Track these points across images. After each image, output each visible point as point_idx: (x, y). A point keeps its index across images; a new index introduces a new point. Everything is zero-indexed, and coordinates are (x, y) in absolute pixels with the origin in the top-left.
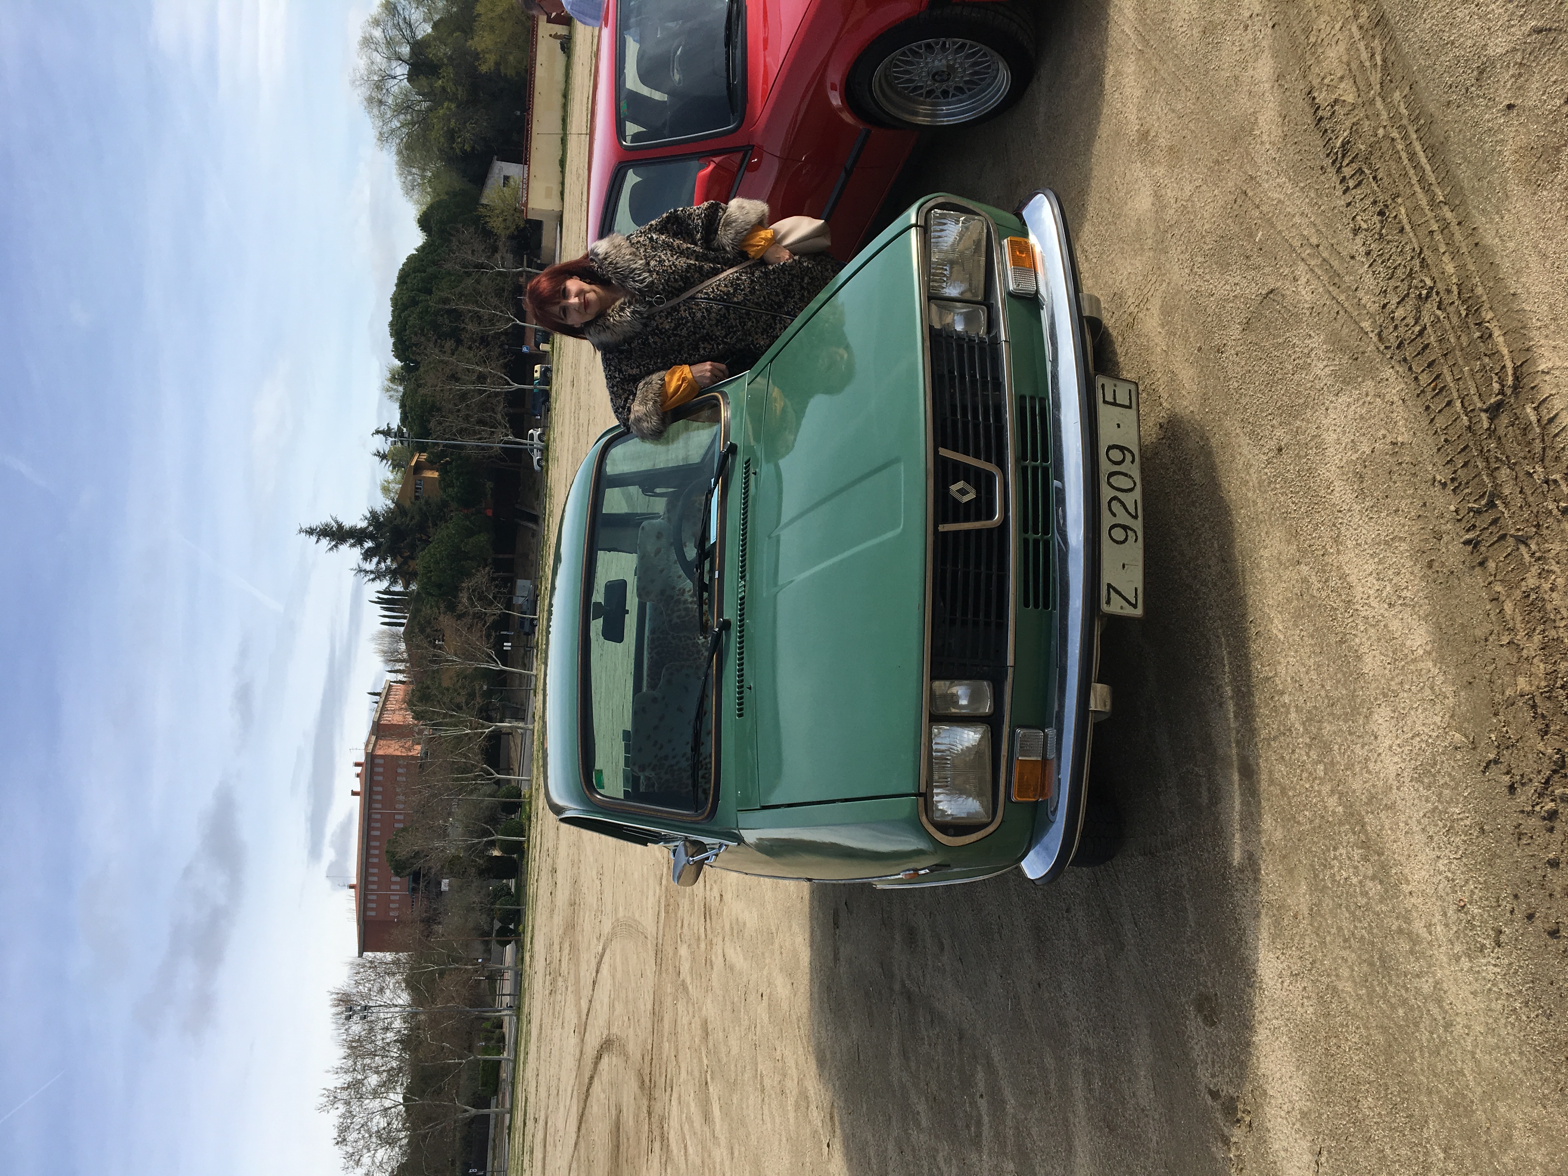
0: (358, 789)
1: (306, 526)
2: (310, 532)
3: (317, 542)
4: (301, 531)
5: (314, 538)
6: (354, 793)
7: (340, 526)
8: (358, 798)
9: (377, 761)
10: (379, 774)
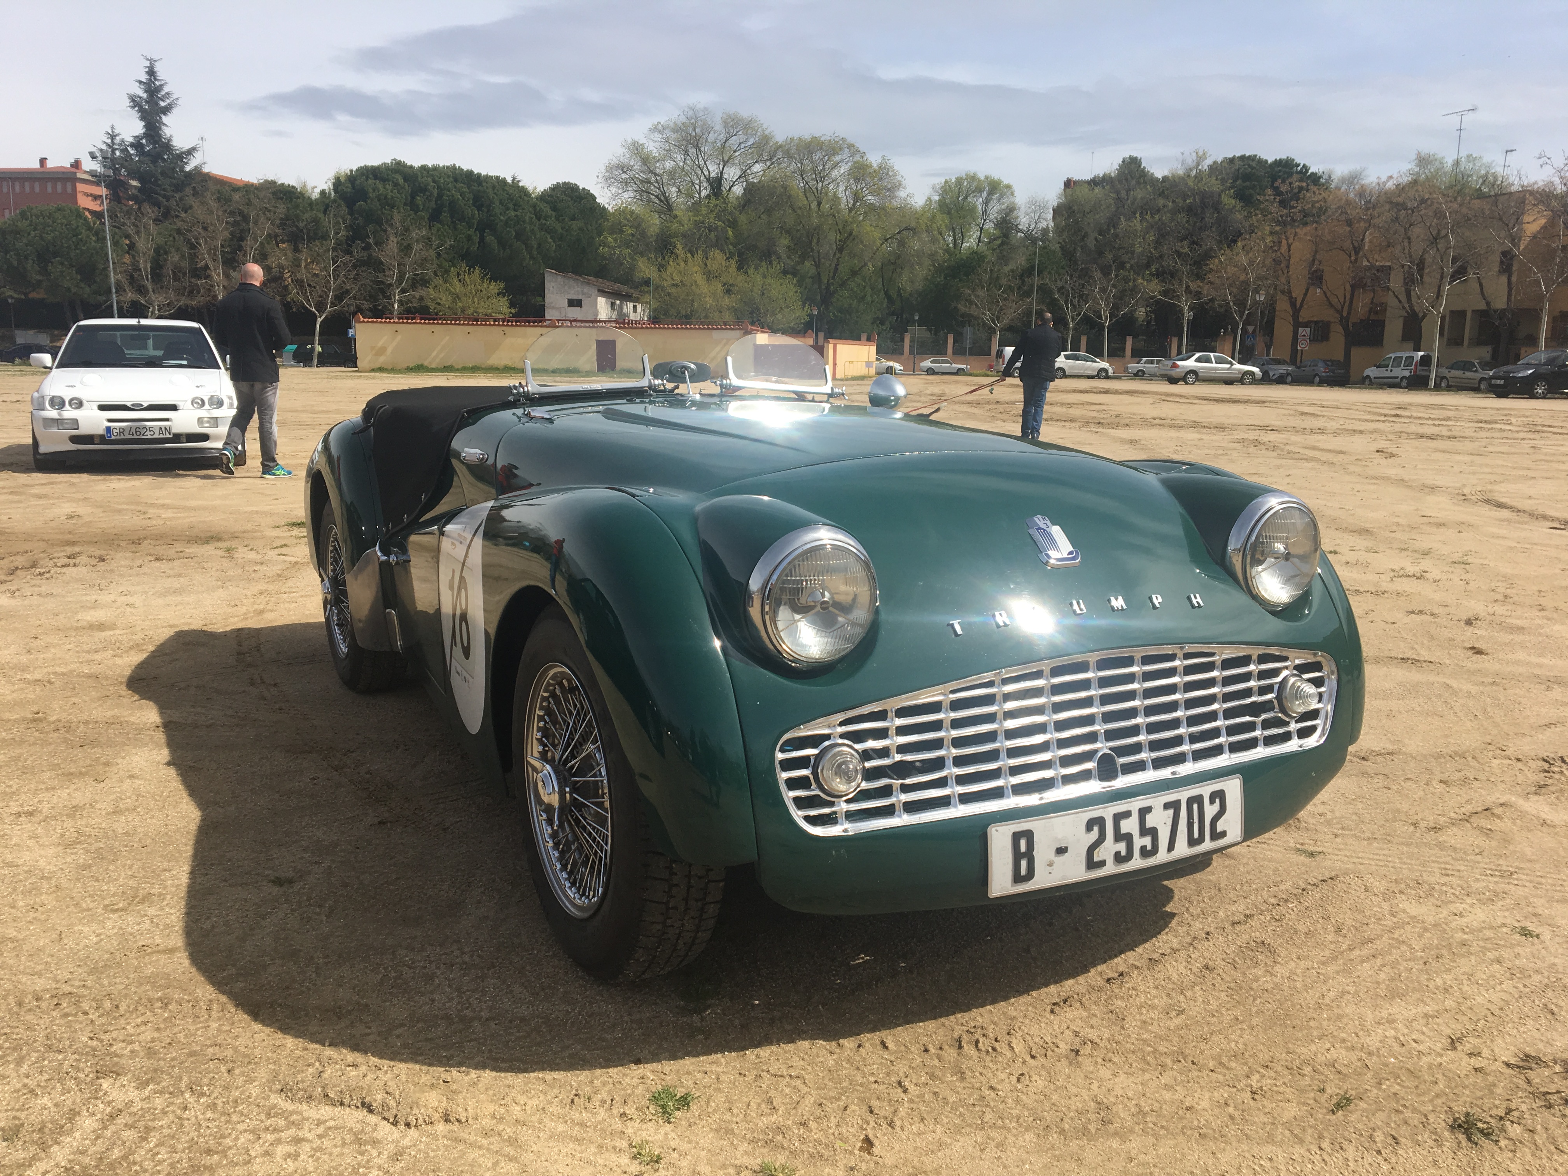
1: (158, 68)
2: (151, 72)
3: (140, 82)
4: (152, 62)
5: (144, 78)
6: (43, 161)
7: (166, 110)
9: (70, 185)
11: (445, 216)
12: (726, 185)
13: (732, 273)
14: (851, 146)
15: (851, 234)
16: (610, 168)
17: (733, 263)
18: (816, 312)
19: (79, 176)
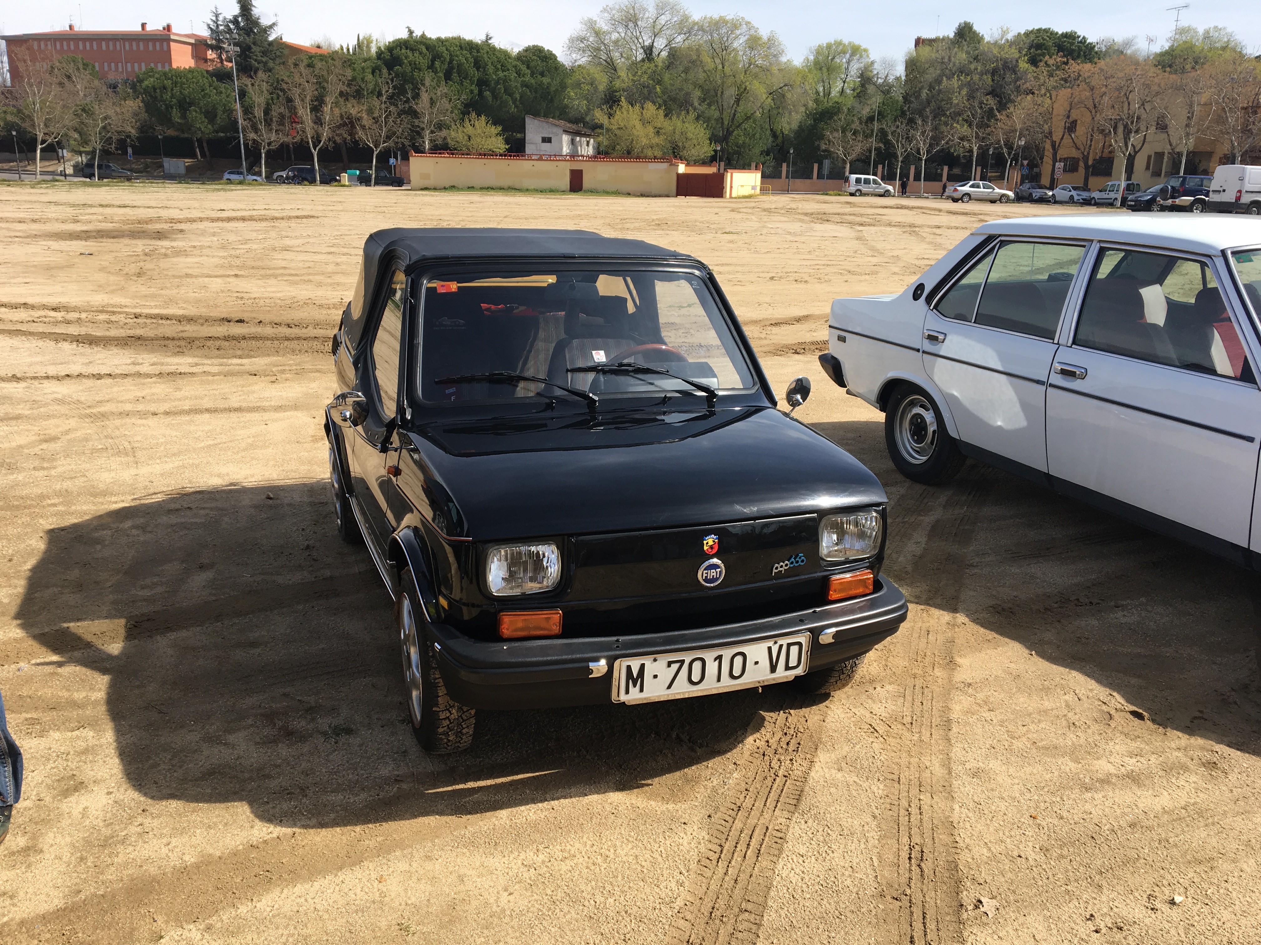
0: (149, 28)
6: (143, 25)
8: (140, 29)
9: (165, 44)
10: (154, 46)
11: (455, 76)
12: (655, 52)
13: (661, 120)
14: (748, 23)
15: (745, 89)
16: (572, 40)
17: (661, 112)
18: (719, 148)
19: (172, 37)
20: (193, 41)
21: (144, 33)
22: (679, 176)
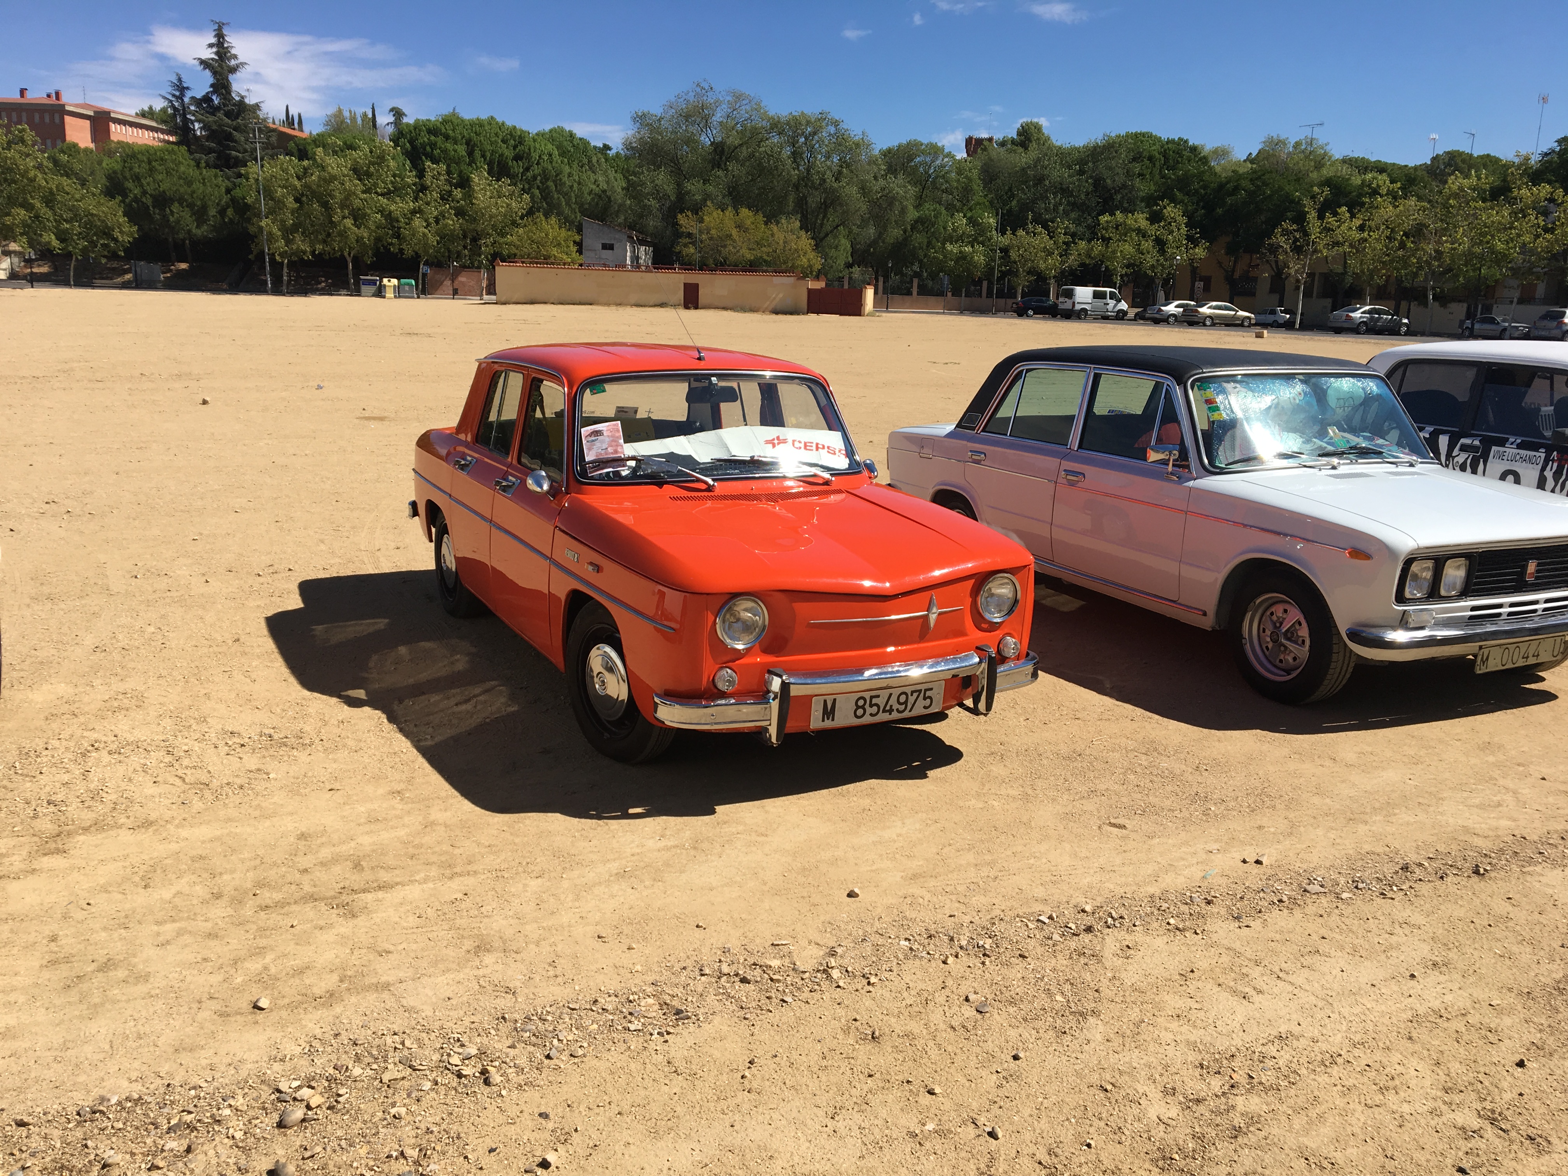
0: (30, 96)
1: (225, 32)
2: (220, 37)
3: (211, 46)
4: (220, 25)
6: (22, 92)
10: (41, 117)
13: (760, 229)
15: (836, 195)
17: (760, 219)
19: (68, 108)
20: (91, 113)
21: (23, 101)
22: (810, 291)
